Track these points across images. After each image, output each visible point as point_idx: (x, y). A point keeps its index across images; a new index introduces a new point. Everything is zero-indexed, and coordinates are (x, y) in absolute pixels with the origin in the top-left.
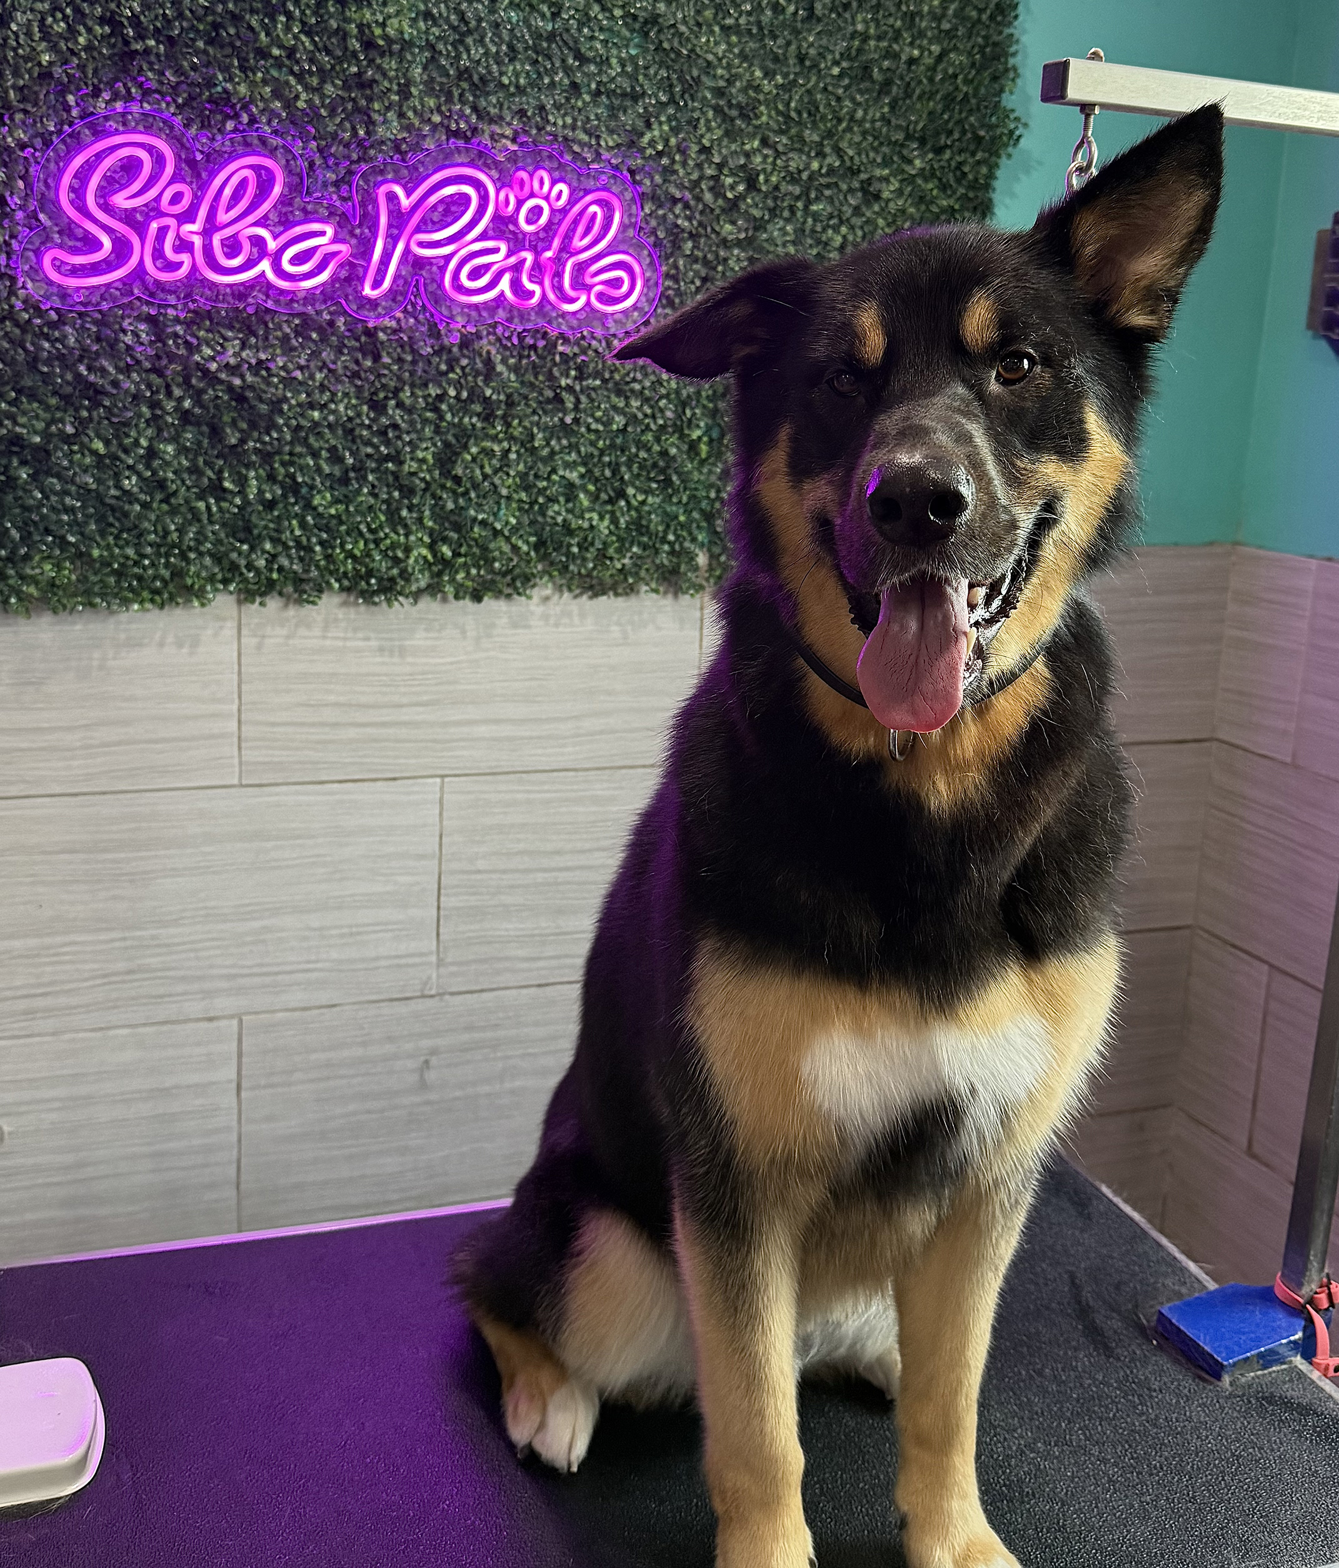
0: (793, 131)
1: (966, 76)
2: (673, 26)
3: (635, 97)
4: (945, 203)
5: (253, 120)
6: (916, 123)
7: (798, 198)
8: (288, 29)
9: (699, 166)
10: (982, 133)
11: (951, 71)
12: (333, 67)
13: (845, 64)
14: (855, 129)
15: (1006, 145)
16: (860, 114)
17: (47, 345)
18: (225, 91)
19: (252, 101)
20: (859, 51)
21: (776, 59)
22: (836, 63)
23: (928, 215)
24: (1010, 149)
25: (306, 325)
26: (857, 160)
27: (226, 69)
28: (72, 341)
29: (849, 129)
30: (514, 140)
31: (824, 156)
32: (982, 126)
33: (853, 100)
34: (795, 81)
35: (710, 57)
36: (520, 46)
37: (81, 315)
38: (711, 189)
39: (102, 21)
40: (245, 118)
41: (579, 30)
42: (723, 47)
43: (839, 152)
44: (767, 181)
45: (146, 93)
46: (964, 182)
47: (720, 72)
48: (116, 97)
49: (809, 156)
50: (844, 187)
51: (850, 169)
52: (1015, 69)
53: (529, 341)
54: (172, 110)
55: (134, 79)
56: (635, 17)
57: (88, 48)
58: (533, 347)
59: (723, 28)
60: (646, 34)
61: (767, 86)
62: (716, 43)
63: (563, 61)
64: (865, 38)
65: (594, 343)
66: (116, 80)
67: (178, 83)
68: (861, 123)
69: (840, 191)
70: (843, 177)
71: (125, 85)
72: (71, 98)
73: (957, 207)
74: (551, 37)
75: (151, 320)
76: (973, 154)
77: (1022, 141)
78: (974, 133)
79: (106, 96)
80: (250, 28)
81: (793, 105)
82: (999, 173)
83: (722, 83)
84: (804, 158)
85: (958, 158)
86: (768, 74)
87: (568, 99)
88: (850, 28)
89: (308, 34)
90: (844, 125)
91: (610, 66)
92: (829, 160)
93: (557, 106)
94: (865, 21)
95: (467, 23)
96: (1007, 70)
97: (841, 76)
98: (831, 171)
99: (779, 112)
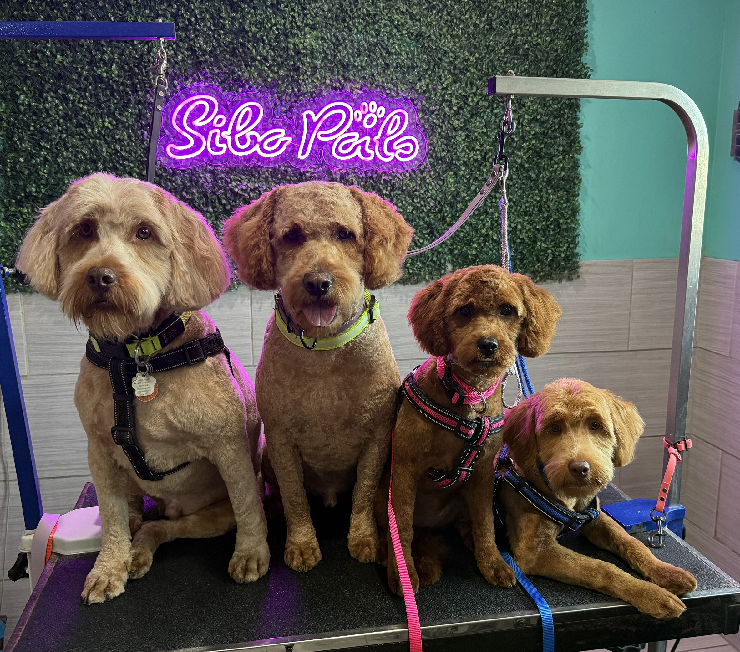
1: (562, 50)
2: (429, 36)
3: (413, 68)
4: (555, 106)
5: (250, 87)
7: (488, 108)
8: (264, 48)
9: (443, 96)
12: (283, 63)
13: (507, 48)
17: (169, 184)
18: (238, 75)
19: (250, 79)
20: (513, 42)
21: (476, 48)
22: (503, 47)
23: (548, 112)
25: (275, 172)
27: (239, 66)
28: (179, 182)
30: (361, 89)
35: (446, 49)
36: (362, 49)
37: (183, 171)
38: (448, 106)
39: (188, 49)
40: (247, 86)
41: (388, 41)
42: (452, 44)
44: (472, 101)
45: (206, 78)
48: (194, 80)
52: (587, 44)
53: (369, 175)
54: (217, 84)
55: (201, 72)
56: (412, 34)
57: (183, 61)
58: (371, 178)
59: (451, 36)
60: (418, 41)
62: (449, 42)
63: (381, 54)
64: (516, 36)
65: (398, 175)
66: (194, 73)
67: (219, 73)
71: (197, 75)
72: (176, 82)
73: (562, 108)
74: (376, 45)
75: (212, 172)
77: (591, 76)
79: (190, 80)
80: (248, 49)
81: (484, 67)
83: (451, 59)
86: (472, 54)
87: (384, 71)
88: (509, 32)
89: (273, 50)
91: (401, 55)
93: (379, 74)
94: (516, 29)
95: (339, 41)
96: (583, 45)
99: (478, 70)
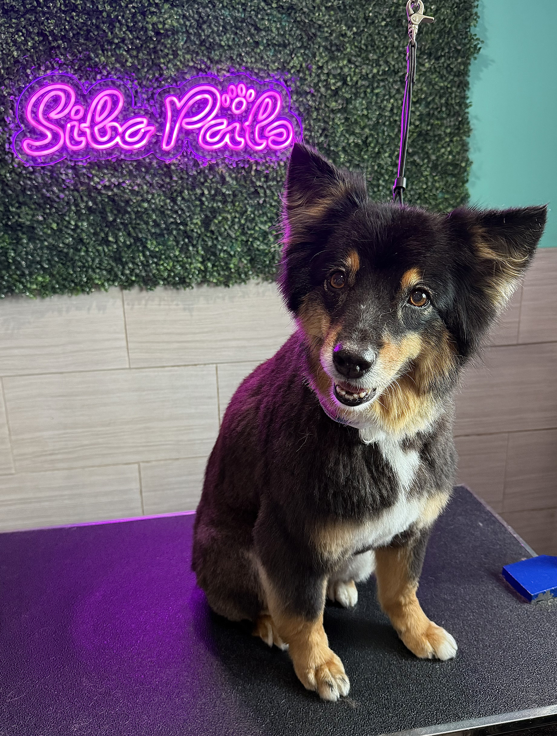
0: (363, 55)
1: (450, 20)
2: (302, 9)
3: (285, 46)
4: (442, 84)
5: (109, 73)
6: (425, 46)
7: (368, 87)
8: (121, 30)
9: (318, 76)
10: (459, 48)
11: (442, 18)
12: (142, 46)
13: (388, 20)
14: (395, 51)
15: (473, 53)
16: (396, 43)
17: (29, 182)
18: (96, 62)
19: (107, 64)
20: (395, 12)
21: (353, 21)
22: (384, 19)
23: (433, 91)
24: (476, 55)
25: (139, 164)
26: (396, 66)
27: (95, 52)
28: (40, 180)
29: (392, 52)
30: (228, 71)
31: (380, 66)
32: (459, 45)
33: (393, 37)
34: (363, 30)
35: (320, 22)
36: (228, 27)
37: (43, 168)
38: (324, 86)
39: (38, 34)
40: (105, 73)
41: (256, 16)
42: (327, 17)
43: (387, 62)
44: (351, 80)
45: (61, 65)
46: (452, 73)
47: (326, 29)
48: (47, 68)
49: (372, 66)
50: (391, 80)
51: (394, 71)
52: (476, 13)
53: (241, 165)
54: (72, 72)
55: (54, 59)
56: (282, 7)
57: (33, 47)
58: (243, 168)
59: (326, 8)
60: (290, 14)
61: (349, 33)
62: (324, 16)
63: (249, 31)
64: (398, 5)
65: (272, 164)
66: (46, 60)
67: (73, 60)
68: (397, 48)
69: (389, 82)
70: (390, 75)
71: (51, 63)
72: (29, 71)
73: (449, 86)
74: (243, 21)
75: (73, 168)
76: (457, 60)
77: (481, 50)
78: (455, 48)
79: (43, 68)
80: (104, 31)
81: (363, 42)
82: (470, 68)
83: (327, 35)
84: (370, 67)
85: (449, 62)
86: (349, 28)
87: (253, 50)
89: (131, 32)
90: (389, 50)
91: (272, 31)
92: (382, 67)
93: (247, 53)
95: (202, 18)
96: (471, 15)
97: (386, 25)
98: (384, 72)
99: (356, 47)
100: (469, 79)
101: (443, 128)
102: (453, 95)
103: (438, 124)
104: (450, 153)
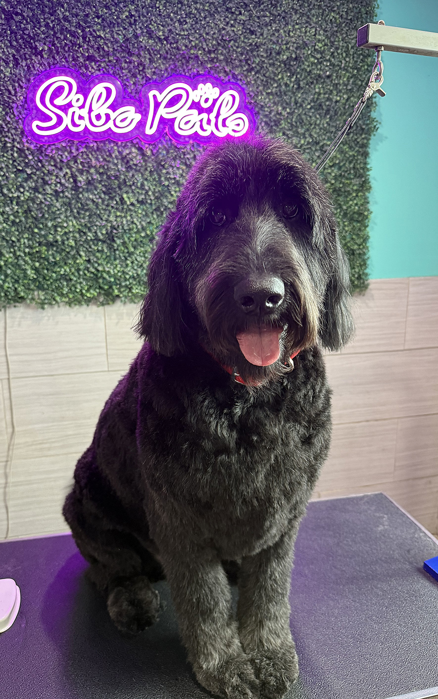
0: (294, 129)
4: (351, 154)
6: (340, 124)
10: (364, 127)
11: (351, 105)
13: (312, 104)
15: (373, 131)
16: (318, 122)
20: (318, 99)
21: (287, 104)
22: (309, 104)
23: (345, 158)
24: (375, 133)
26: (318, 138)
29: (315, 128)
31: (306, 138)
32: (364, 124)
33: (316, 117)
34: (294, 111)
35: (262, 104)
42: (267, 100)
43: (311, 135)
46: (358, 145)
47: (266, 109)
49: (300, 138)
50: (314, 149)
78: (361, 127)
88: (314, 92)
100: (369, 150)
101: (351, 186)
102: (359, 162)
103: (347, 183)
104: (356, 204)
